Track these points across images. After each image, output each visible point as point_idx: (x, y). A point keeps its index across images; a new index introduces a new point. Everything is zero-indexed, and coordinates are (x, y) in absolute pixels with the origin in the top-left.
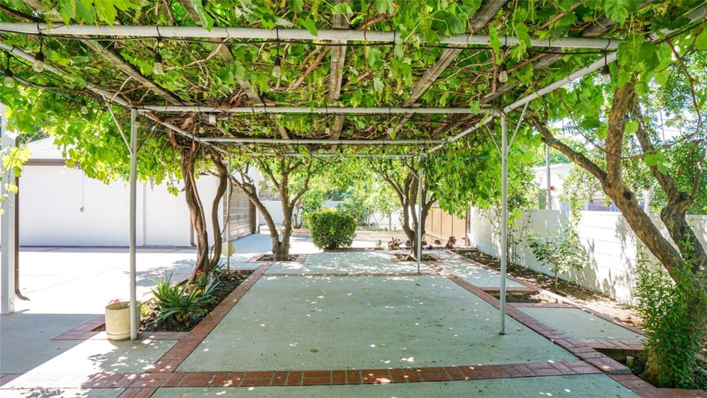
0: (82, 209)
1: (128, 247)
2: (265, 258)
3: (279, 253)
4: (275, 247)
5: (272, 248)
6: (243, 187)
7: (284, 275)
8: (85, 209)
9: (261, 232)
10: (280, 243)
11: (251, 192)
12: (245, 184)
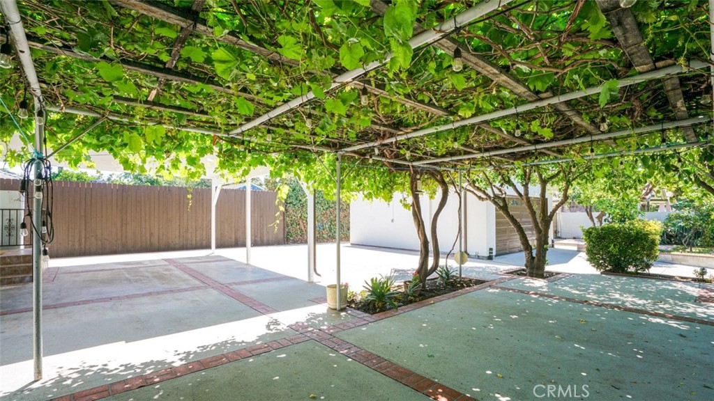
0: (392, 221)
1: (418, 251)
2: (519, 273)
3: (532, 268)
4: (527, 261)
5: (525, 262)
6: (493, 200)
7: (509, 289)
8: (395, 220)
9: (556, 246)
10: (533, 258)
11: (502, 204)
12: (496, 196)
